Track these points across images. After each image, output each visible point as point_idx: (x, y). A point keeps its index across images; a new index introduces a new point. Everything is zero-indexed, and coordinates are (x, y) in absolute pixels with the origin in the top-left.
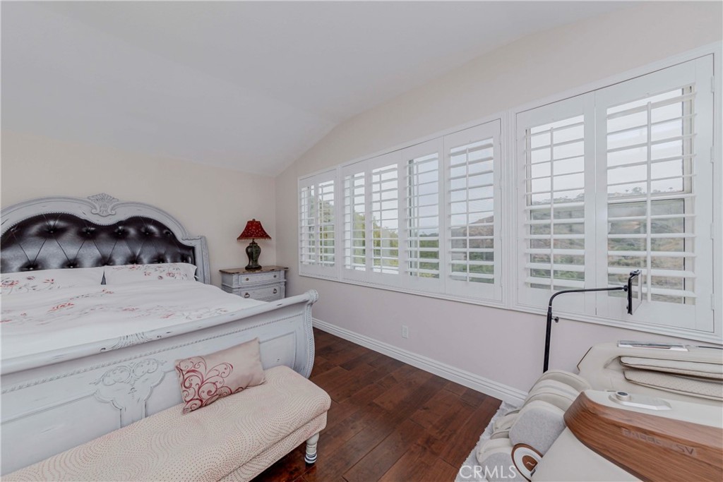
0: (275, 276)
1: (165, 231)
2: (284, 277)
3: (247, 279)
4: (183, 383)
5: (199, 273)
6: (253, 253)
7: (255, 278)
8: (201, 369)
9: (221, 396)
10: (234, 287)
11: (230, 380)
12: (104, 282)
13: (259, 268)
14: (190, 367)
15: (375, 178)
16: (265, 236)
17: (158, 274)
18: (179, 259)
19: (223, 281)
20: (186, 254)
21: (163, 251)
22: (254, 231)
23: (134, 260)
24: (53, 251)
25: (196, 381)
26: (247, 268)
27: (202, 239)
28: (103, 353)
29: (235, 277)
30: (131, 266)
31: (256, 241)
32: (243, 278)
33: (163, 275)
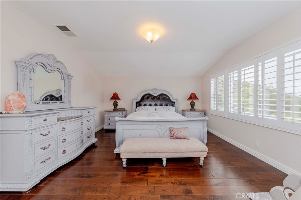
0: (200, 113)
1: (168, 97)
2: (204, 114)
3: (190, 113)
4: (170, 132)
5: (176, 110)
6: (192, 105)
7: (193, 113)
8: (174, 130)
9: (178, 138)
10: (186, 115)
11: (180, 135)
12: (155, 110)
13: (195, 110)
14: (172, 129)
15: (242, 73)
16: (197, 98)
17: (166, 109)
18: (171, 105)
19: (183, 113)
20: (173, 104)
21: (167, 103)
22: (193, 97)
23: (161, 105)
24: (147, 103)
25: (173, 133)
26: (190, 110)
27: (177, 100)
28: (157, 122)
29: (186, 112)
30: (160, 106)
31: (194, 100)
32: (189, 113)
33: (167, 109)
